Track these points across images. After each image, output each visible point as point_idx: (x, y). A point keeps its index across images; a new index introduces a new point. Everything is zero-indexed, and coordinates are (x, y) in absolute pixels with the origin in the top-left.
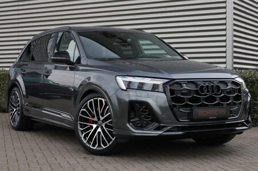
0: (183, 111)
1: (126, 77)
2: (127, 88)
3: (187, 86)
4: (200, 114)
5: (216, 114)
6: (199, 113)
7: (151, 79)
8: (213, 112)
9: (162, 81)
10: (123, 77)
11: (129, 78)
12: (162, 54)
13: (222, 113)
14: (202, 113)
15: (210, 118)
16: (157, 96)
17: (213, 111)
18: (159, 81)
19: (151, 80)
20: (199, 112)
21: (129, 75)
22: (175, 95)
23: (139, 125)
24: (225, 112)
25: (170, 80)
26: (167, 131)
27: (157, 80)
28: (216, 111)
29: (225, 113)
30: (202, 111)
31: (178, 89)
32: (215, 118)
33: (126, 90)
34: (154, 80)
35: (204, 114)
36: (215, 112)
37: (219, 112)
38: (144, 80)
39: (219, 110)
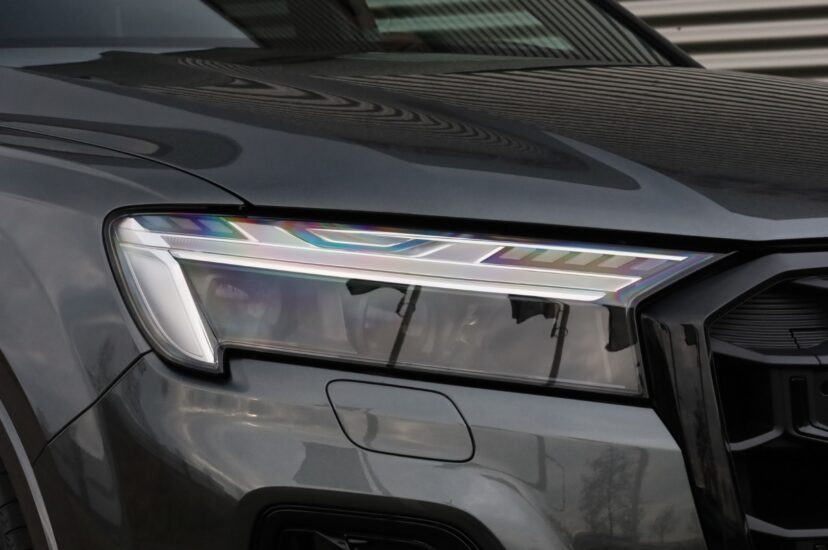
1: (215, 223)
2: (230, 354)
7: (495, 246)
9: (626, 269)
10: (187, 224)
11: (253, 240)
12: (500, 30)
16: (540, 439)
18: (593, 266)
19: (494, 259)
21: (257, 201)
22: (774, 434)
25: (708, 258)
27: (560, 264)
31: (811, 360)
33: (215, 378)
34: (526, 261)
38: (419, 257)
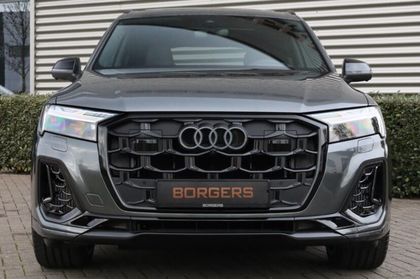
0: (134, 185)
3: (151, 130)
4: (177, 195)
5: (223, 196)
6: (175, 193)
8: (212, 191)
13: (241, 195)
14: (181, 193)
15: (204, 205)
17: (216, 191)
20: (175, 189)
23: (53, 211)
24: (252, 193)
26: (96, 228)
28: (223, 189)
29: (251, 196)
30: (181, 189)
31: (129, 136)
32: (221, 205)
35: (186, 196)
36: (220, 191)
37: (233, 193)
39: (233, 189)
